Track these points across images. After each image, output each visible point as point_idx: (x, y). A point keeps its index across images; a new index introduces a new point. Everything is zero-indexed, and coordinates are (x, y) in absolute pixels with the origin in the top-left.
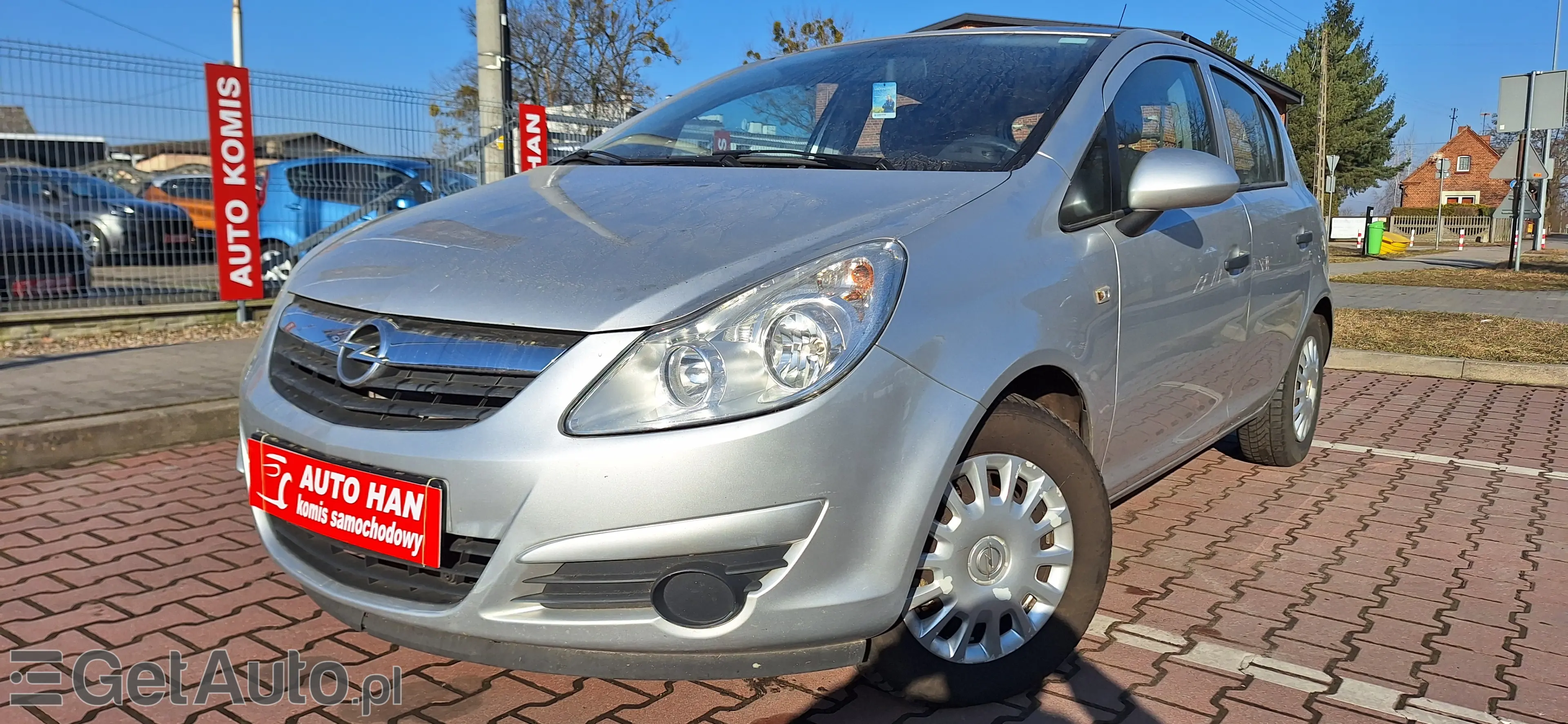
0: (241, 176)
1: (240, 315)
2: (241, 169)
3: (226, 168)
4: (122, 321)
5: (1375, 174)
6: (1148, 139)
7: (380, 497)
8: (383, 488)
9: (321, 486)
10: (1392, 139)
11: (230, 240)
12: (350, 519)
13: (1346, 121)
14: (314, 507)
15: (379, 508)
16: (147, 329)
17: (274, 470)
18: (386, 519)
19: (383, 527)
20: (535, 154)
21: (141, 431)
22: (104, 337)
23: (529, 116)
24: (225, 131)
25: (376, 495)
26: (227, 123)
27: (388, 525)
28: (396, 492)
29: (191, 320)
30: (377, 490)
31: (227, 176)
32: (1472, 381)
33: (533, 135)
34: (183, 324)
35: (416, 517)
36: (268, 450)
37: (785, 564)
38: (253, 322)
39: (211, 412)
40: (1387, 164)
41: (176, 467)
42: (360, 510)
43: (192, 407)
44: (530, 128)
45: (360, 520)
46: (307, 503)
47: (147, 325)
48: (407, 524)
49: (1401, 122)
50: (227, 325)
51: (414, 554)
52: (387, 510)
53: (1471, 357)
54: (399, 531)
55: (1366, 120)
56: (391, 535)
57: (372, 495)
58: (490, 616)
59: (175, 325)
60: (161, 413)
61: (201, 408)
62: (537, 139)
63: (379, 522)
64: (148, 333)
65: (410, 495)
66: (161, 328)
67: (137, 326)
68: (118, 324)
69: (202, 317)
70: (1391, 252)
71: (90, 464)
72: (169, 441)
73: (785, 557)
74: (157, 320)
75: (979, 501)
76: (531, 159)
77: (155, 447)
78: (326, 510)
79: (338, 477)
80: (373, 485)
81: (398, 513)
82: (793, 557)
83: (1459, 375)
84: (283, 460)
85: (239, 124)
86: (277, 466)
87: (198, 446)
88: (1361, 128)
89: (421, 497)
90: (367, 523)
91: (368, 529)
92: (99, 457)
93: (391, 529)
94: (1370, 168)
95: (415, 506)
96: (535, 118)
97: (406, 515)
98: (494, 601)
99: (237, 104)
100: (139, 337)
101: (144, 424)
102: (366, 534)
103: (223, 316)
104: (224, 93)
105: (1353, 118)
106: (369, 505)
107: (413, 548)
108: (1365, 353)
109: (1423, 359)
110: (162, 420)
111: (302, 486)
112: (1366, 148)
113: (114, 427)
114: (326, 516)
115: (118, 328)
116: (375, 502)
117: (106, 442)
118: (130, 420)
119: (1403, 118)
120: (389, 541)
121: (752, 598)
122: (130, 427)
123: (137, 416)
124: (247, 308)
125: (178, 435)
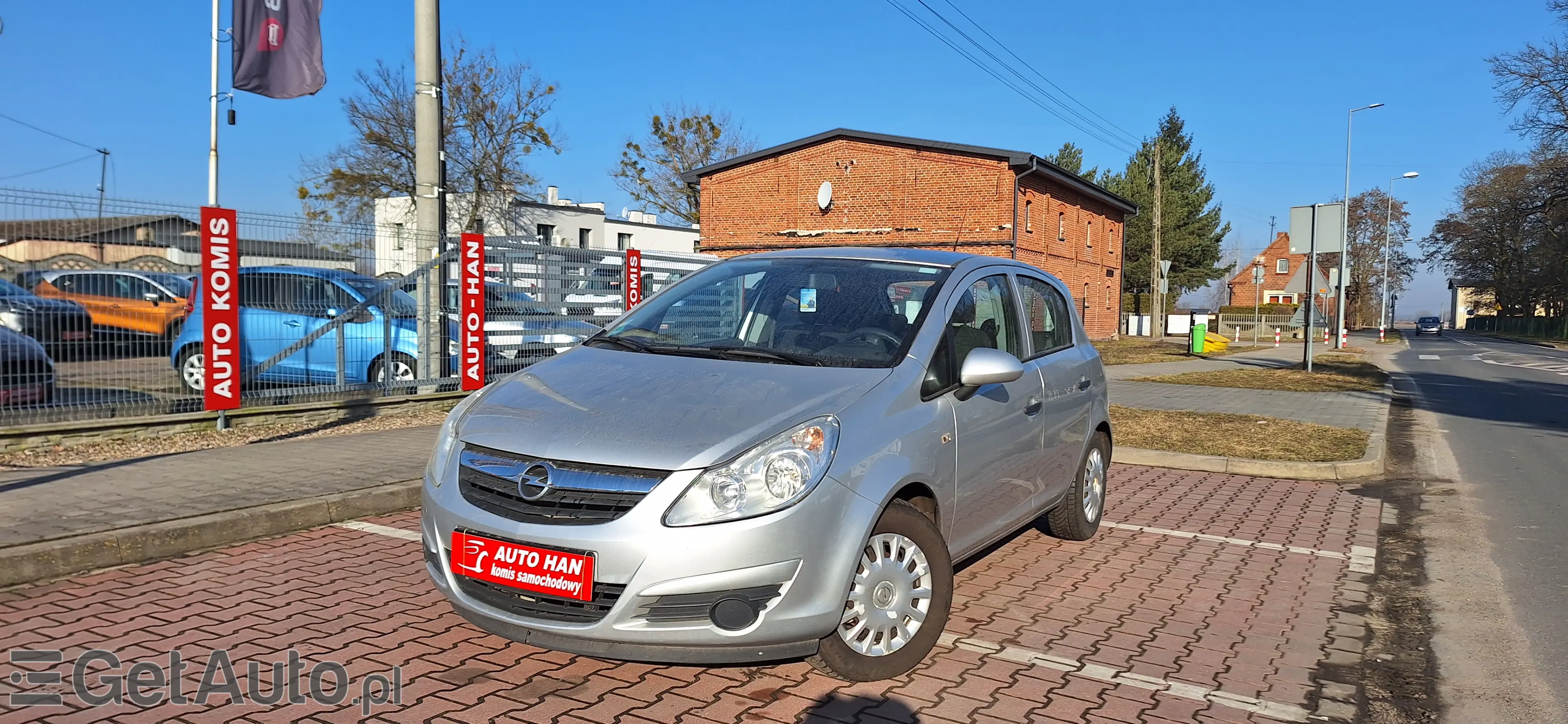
0: (225, 303)
1: (220, 423)
2: (227, 296)
3: (214, 296)
4: (121, 430)
5: (1206, 274)
6: (1003, 245)
7: (553, 563)
8: (555, 558)
9: (511, 557)
10: (1220, 243)
11: (215, 358)
12: (532, 576)
13: (1179, 227)
14: (504, 570)
15: (552, 569)
16: (142, 438)
17: (475, 550)
18: (556, 575)
19: (554, 580)
20: (474, 276)
21: (232, 528)
22: (108, 445)
23: (469, 244)
24: (215, 264)
25: (550, 562)
26: (218, 257)
27: (558, 578)
28: (564, 560)
29: (178, 428)
30: (551, 559)
31: (215, 303)
32: (1233, 475)
33: (473, 260)
34: (172, 432)
35: (577, 573)
36: (468, 538)
37: (780, 595)
38: (231, 430)
39: (280, 512)
40: (1216, 265)
41: (271, 555)
42: (539, 571)
43: (264, 508)
44: (471, 254)
45: (539, 577)
46: (499, 569)
47: (142, 434)
48: (571, 577)
49: (1227, 228)
50: (209, 432)
51: (575, 594)
52: (557, 570)
53: (1235, 455)
54: (565, 582)
55: (1197, 225)
56: (560, 584)
57: (548, 561)
58: (618, 627)
59: (166, 433)
60: (244, 513)
61: (273, 509)
62: (476, 263)
63: (552, 578)
64: (143, 440)
65: (573, 561)
66: (154, 435)
67: (134, 434)
68: (117, 433)
69: (188, 425)
70: (1213, 350)
71: (201, 554)
72: (251, 535)
73: (780, 591)
74: (151, 429)
75: (879, 561)
76: (470, 280)
77: (242, 540)
78: (514, 572)
79: (523, 553)
80: (548, 557)
81: (565, 571)
82: (783, 591)
83: (1224, 470)
84: (482, 544)
85: (226, 258)
86: (477, 548)
87: (274, 539)
88: (1193, 233)
89: (581, 562)
90: (544, 578)
91: (544, 581)
92: (205, 550)
93: (560, 581)
94: (1202, 270)
95: (576, 567)
96: (475, 245)
97: (570, 572)
98: (620, 619)
99: (225, 241)
100: (139, 445)
101: (234, 523)
102: (542, 584)
103: (205, 424)
104: (215, 231)
105: (1185, 224)
106: (545, 567)
107: (574, 590)
108: (1158, 452)
109: (1199, 457)
110: (246, 519)
111: (496, 558)
112: (1197, 251)
113: (213, 525)
114: (513, 576)
115: (117, 437)
116: (550, 566)
117: (208, 537)
118: (224, 519)
119: (1229, 224)
120: (558, 587)
121: (762, 614)
122: (224, 525)
123: (229, 516)
124: (226, 417)
125: (257, 531)
